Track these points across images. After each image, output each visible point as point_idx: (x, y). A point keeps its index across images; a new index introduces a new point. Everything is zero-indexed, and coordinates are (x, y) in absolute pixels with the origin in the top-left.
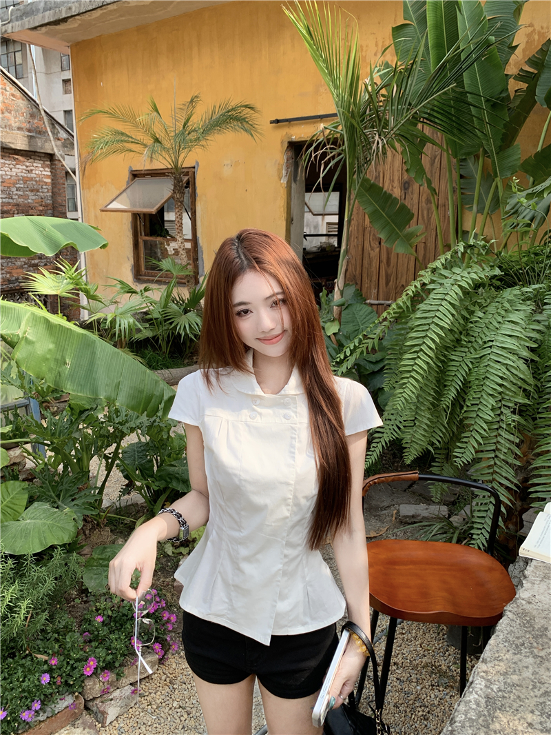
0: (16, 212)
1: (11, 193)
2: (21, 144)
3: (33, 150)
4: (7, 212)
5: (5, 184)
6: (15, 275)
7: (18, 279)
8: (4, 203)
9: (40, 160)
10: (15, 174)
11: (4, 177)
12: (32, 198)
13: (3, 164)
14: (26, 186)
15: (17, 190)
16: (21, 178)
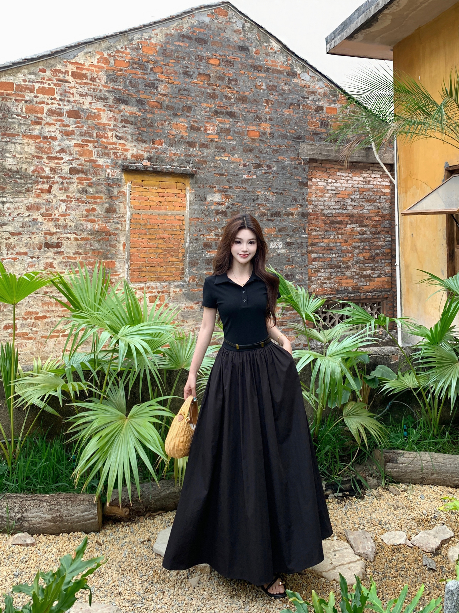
1: (346, 204)
2: (358, 157)
3: (371, 161)
4: (340, 222)
5: (340, 196)
6: (344, 285)
7: (347, 289)
8: (338, 213)
9: (379, 171)
10: (351, 185)
11: (339, 189)
12: (368, 208)
13: (339, 177)
14: (362, 197)
15: (352, 201)
16: (358, 189)
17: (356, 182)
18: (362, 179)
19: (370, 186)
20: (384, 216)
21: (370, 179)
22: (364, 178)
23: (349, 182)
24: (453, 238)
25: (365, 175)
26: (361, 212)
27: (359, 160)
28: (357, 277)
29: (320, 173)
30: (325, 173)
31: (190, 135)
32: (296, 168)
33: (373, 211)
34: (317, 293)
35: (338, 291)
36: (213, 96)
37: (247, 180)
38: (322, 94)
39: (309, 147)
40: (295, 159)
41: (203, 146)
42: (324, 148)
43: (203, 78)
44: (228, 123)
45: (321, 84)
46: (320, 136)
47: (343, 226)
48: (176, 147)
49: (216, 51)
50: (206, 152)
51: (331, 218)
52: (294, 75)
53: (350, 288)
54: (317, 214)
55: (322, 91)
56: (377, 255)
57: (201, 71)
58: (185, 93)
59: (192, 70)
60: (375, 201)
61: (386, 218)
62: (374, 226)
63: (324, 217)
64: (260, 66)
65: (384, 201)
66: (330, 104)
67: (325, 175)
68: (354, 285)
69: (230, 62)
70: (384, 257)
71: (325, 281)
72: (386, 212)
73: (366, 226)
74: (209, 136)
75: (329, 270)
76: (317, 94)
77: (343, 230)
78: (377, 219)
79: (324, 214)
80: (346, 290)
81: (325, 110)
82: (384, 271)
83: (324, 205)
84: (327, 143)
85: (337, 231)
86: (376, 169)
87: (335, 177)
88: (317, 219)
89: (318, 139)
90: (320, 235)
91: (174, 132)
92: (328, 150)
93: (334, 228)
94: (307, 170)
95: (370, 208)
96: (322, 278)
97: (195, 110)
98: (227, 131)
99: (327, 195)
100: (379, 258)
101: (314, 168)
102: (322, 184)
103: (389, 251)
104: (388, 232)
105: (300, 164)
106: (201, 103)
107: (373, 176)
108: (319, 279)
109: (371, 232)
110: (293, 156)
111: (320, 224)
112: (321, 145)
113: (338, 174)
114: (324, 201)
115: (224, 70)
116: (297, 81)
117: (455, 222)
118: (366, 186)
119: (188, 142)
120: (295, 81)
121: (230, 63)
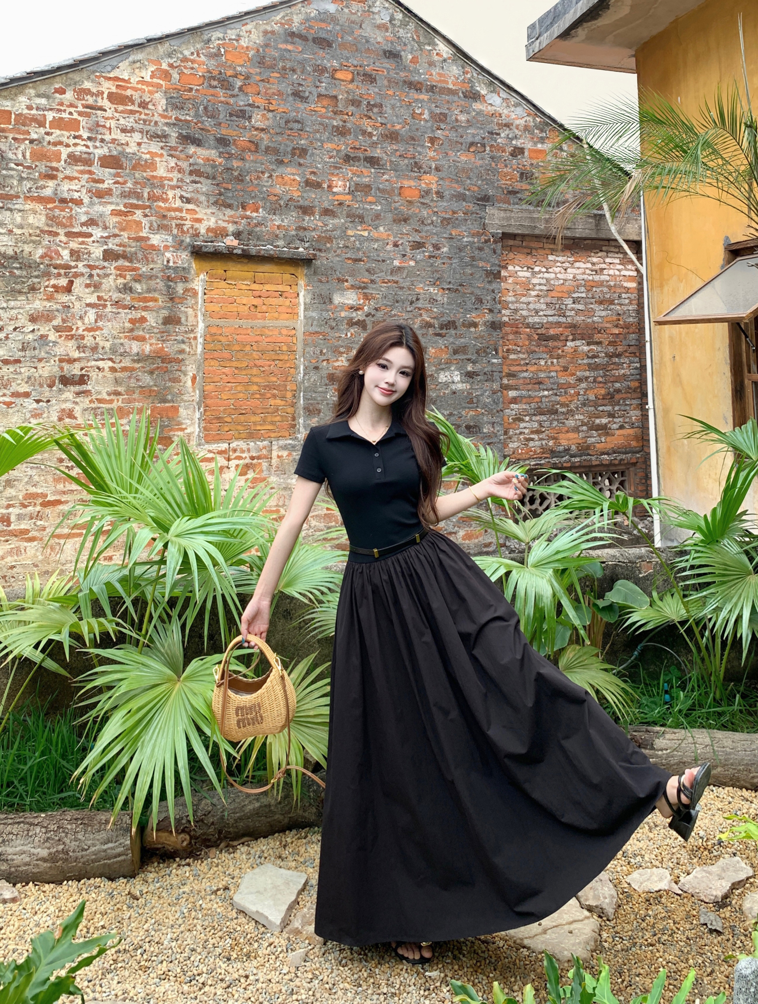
0: (571, 337)
1: (564, 307)
2: (582, 229)
3: (604, 237)
4: (555, 338)
5: (553, 294)
6: (564, 443)
7: (569, 449)
8: (551, 323)
9: (617, 253)
10: (572, 276)
11: (552, 282)
12: (600, 314)
13: (552, 263)
14: (590, 296)
15: (574, 303)
16: (583, 282)
17: (581, 271)
18: (589, 265)
19: (603, 278)
20: (627, 326)
21: (603, 266)
22: (593, 264)
23: (569, 270)
24: (741, 362)
25: (595, 260)
26: (589, 320)
27: (584, 235)
28: (585, 428)
29: (520, 257)
30: (529, 257)
31: (305, 195)
32: (481, 249)
33: (609, 319)
34: (519, 457)
35: (553, 453)
36: (342, 132)
37: (399, 268)
38: (521, 128)
39: (502, 214)
40: (478, 234)
41: (327, 212)
42: (525, 215)
43: (325, 102)
44: (367, 175)
45: (519, 111)
46: (519, 195)
47: (560, 344)
48: (281, 214)
49: (347, 59)
50: (332, 222)
51: (539, 331)
52: (475, 96)
53: (573, 447)
54: (517, 324)
55: (522, 122)
56: (618, 391)
57: (322, 91)
58: (297, 126)
59: (308, 89)
60: (612, 302)
61: (631, 330)
62: (611, 343)
63: (528, 330)
64: (419, 83)
65: (627, 301)
66: (535, 144)
67: (530, 260)
68: (580, 442)
69: (370, 76)
70: (629, 395)
71: (532, 436)
72: (631, 319)
73: (599, 343)
74: (337, 197)
75: (538, 418)
76: (513, 127)
77: (560, 351)
78: (616, 331)
79: (528, 324)
80: (567, 451)
81: (526, 153)
82: (630, 418)
83: (529, 310)
84: (531, 208)
85: (550, 352)
86: (613, 249)
87: (546, 263)
88: (516, 333)
89: (516, 200)
90: (522, 359)
91: (278, 189)
92: (532, 219)
93: (546, 347)
94: (499, 252)
95: (604, 313)
96: (527, 431)
97: (313, 154)
98: (366, 189)
99: (533, 293)
100: (620, 396)
101: (511, 248)
102: (524, 274)
103: (637, 384)
104: (635, 353)
105: (486, 241)
106: (322, 142)
107: (608, 260)
108: (521, 433)
109: (606, 353)
110: (476, 228)
111: (523, 340)
112: (522, 211)
113: (551, 258)
114: (529, 303)
115: (361, 89)
116: (481, 107)
117: (743, 336)
118: (597, 278)
119: (301, 207)
120: (477, 106)
121: (370, 78)
